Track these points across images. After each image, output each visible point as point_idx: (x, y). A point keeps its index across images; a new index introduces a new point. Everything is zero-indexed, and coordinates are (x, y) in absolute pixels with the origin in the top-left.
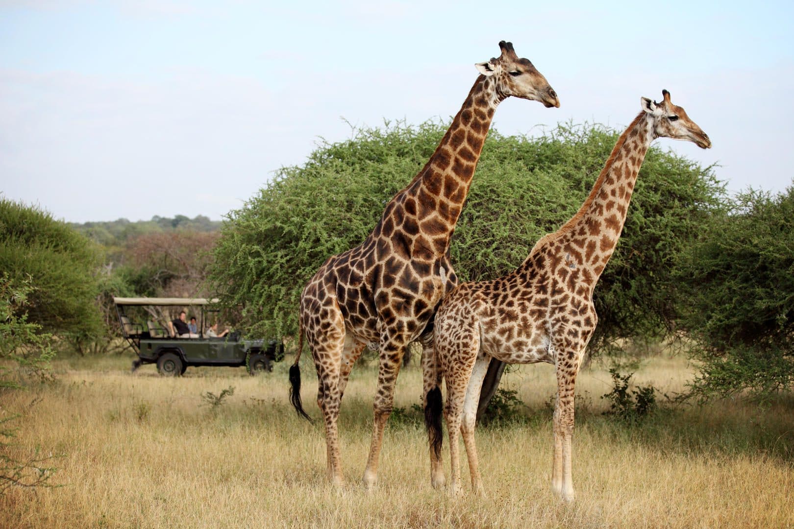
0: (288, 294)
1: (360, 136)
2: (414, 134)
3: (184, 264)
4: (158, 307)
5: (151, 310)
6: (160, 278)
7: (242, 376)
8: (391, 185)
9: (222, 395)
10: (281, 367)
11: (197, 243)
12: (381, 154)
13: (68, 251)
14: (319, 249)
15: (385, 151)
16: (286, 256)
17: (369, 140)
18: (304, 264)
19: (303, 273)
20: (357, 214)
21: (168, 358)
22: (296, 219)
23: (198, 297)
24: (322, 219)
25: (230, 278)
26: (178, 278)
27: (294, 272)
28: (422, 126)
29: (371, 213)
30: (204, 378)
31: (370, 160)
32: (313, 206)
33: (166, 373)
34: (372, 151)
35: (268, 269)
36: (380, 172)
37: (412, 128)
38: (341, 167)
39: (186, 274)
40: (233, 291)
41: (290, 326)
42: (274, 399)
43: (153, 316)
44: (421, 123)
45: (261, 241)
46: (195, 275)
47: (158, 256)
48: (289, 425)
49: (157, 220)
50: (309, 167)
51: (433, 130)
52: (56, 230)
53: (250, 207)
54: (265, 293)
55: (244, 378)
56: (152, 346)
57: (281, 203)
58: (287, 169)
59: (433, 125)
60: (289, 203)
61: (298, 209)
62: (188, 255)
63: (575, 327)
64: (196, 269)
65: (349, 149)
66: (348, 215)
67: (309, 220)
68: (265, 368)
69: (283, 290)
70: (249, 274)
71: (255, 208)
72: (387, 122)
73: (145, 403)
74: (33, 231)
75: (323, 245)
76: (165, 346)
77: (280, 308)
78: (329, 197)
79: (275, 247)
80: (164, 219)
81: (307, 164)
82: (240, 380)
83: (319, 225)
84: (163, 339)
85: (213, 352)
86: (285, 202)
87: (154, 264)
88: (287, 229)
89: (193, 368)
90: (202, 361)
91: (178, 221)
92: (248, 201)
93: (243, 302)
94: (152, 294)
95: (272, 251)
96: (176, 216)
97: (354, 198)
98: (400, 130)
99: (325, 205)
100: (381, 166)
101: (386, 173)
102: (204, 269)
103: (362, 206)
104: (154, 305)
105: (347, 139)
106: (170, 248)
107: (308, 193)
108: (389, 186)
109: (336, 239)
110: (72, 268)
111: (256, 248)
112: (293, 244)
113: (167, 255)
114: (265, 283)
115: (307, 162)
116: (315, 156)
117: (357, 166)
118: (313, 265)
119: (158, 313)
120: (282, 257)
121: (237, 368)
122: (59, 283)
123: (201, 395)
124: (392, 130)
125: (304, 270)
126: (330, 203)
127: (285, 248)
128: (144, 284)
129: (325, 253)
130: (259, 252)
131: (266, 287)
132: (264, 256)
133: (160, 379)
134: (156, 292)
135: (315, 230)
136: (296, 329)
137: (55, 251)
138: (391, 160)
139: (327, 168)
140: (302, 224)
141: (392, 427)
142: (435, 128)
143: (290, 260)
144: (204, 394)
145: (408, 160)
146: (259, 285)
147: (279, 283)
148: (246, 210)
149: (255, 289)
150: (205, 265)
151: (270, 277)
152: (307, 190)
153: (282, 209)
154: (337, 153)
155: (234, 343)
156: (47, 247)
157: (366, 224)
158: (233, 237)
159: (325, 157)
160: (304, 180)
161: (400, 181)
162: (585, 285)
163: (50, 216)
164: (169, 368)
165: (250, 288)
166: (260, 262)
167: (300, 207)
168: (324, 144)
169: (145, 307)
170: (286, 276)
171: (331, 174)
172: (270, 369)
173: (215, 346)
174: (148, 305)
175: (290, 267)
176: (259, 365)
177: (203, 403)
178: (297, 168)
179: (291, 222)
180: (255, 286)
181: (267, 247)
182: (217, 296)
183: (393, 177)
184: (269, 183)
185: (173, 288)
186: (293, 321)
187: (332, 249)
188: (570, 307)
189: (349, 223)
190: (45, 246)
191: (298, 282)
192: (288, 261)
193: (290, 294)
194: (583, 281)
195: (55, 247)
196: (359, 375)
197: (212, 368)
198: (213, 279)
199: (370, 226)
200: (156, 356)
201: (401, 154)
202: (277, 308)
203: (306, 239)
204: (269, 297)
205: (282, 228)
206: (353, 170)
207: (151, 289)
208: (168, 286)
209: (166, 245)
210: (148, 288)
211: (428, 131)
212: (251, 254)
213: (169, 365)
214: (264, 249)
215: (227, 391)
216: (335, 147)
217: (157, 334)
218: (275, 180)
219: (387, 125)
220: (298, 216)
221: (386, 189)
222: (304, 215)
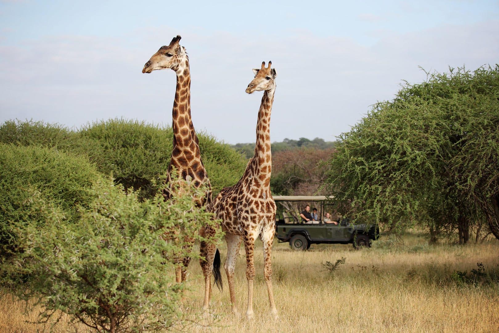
0: (383, 191)
1: (432, 79)
2: (470, 78)
3: (308, 172)
4: (290, 202)
5: (285, 205)
6: (291, 182)
7: (350, 251)
8: (456, 114)
9: (337, 264)
10: (377, 244)
11: (316, 157)
12: (448, 92)
13: (227, 163)
14: (405, 159)
15: (451, 90)
16: (382, 164)
17: (439, 82)
18: (394, 169)
19: (394, 176)
20: (432, 134)
21: (298, 238)
22: (389, 139)
23: (317, 195)
24: (407, 138)
25: (343, 181)
26: (304, 182)
27: (387, 176)
28: (476, 72)
29: (442, 134)
30: (323, 252)
31: (440, 96)
32: (401, 129)
33: (296, 249)
34: (441, 90)
35: (369, 174)
36: (447, 105)
37: (469, 73)
38: (420, 101)
39: (310, 179)
40: (344, 190)
41: (385, 214)
42: (373, 267)
43: (286, 209)
44: (476, 70)
45: (364, 154)
46: (315, 180)
47: (290, 166)
48: (385, 283)
49: (287, 141)
50: (397, 102)
51: (484, 74)
52: (218, 149)
53: (355, 130)
54: (368, 190)
55: (351, 252)
56: (286, 230)
57: (378, 127)
58: (381, 103)
59: (485, 71)
60: (384, 127)
61: (390, 131)
62: (310, 165)
63: (246, 214)
64: (316, 176)
65: (425, 89)
66: (426, 135)
67: (398, 139)
68: (366, 244)
69: (380, 189)
70: (356, 177)
71: (359, 131)
72: (451, 69)
73: (282, 269)
74: (202, 149)
75: (408, 156)
76: (296, 230)
77: (378, 200)
78: (412, 123)
79: (374, 159)
80: (292, 141)
81: (395, 100)
82: (349, 253)
83: (406, 142)
84: (294, 224)
85: (329, 234)
86: (381, 127)
87: (287, 172)
88: (382, 145)
89: (315, 245)
90: (321, 240)
91: (302, 142)
92: (354, 126)
93: (351, 197)
94: (285, 194)
95: (372, 161)
96: (300, 139)
97: (430, 123)
98: (461, 75)
99: (409, 128)
100: (448, 100)
101: (452, 105)
102: (322, 175)
103: (435, 129)
104: (287, 201)
105: (423, 82)
106: (298, 160)
107: (397, 120)
108: (454, 114)
109: (417, 152)
110: (230, 175)
111: (361, 159)
112: (387, 156)
113: (295, 166)
114: (367, 183)
115: (395, 98)
116: (401, 94)
117: (431, 100)
118: (401, 171)
119: (290, 206)
120: (379, 165)
121: (346, 245)
122: (221, 186)
123: (322, 263)
124: (455, 75)
125: (395, 174)
126: (413, 126)
127: (381, 159)
128: (279, 186)
129: (410, 162)
130: (362, 162)
131: (368, 186)
132: (367, 165)
133: (291, 253)
134: (288, 192)
135: (402, 146)
136: (389, 215)
137: (218, 164)
138: (455, 96)
139: (409, 102)
140: (393, 141)
141: (458, 285)
142: (485, 73)
143: (385, 167)
144: (324, 263)
145: (467, 96)
146: (363, 186)
147: (377, 184)
148: (353, 133)
149: (360, 188)
150: (323, 172)
151: (371, 180)
152: (396, 117)
153: (379, 131)
154: (416, 92)
155: (344, 227)
156: (212, 161)
157: (438, 141)
158: (344, 151)
159: (408, 94)
160: (393, 110)
161: (461, 111)
162: (255, 188)
163: (214, 139)
164: (298, 245)
165: (356, 187)
166: (363, 169)
167: (392, 129)
168: (407, 86)
169: (281, 203)
170: (382, 178)
171: (413, 107)
172: (369, 245)
173: (331, 229)
174: (282, 201)
175: (385, 172)
176: (362, 243)
177: (323, 270)
178: (388, 103)
179: (385, 141)
180: (361, 186)
181: (368, 158)
182: (333, 194)
183: (457, 108)
184: (369, 113)
185: (300, 189)
186: (387, 210)
187: (415, 159)
188: (244, 202)
189: (426, 141)
190: (211, 160)
191: (390, 183)
192: (383, 168)
193: (385, 191)
194: (254, 185)
195: (218, 160)
196: (432, 249)
197: (329, 245)
198: (330, 181)
199: (441, 142)
200: (289, 237)
201: (462, 91)
202: (376, 201)
203: (396, 152)
204: (370, 193)
205: (379, 145)
206: (428, 103)
207: (284, 190)
208: (296, 187)
209: (295, 159)
210: (283, 189)
211: (480, 75)
212: (357, 163)
213: (299, 243)
214: (366, 160)
215: (340, 261)
216: (415, 87)
217: (290, 221)
218: (373, 112)
219: (451, 71)
220: (390, 136)
221: (452, 117)
222: (394, 136)
